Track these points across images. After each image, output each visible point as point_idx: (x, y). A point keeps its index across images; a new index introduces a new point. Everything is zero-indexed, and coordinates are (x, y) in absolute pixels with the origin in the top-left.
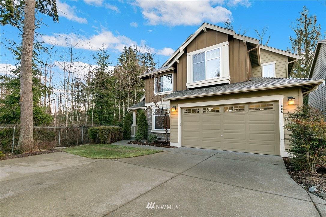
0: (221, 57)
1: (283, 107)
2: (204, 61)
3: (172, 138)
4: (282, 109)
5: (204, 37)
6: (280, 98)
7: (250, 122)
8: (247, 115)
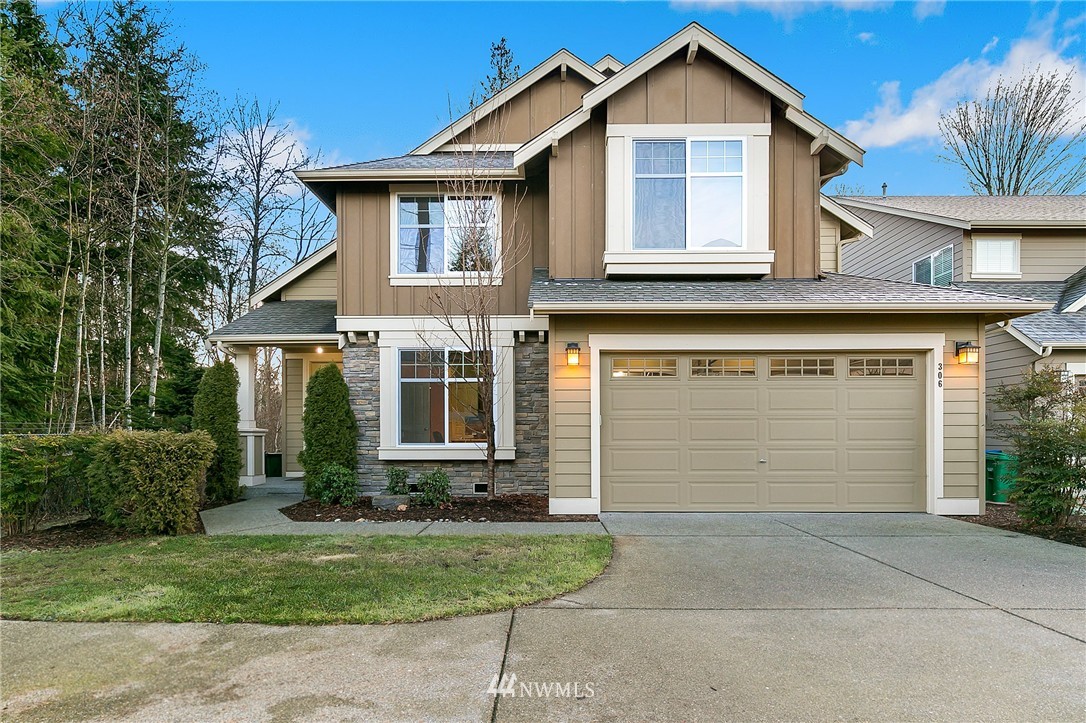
0: (744, 173)
1: (942, 371)
2: (683, 176)
3: (560, 480)
4: (940, 375)
5: (678, 77)
6: (936, 342)
7: (852, 412)
8: (845, 390)
